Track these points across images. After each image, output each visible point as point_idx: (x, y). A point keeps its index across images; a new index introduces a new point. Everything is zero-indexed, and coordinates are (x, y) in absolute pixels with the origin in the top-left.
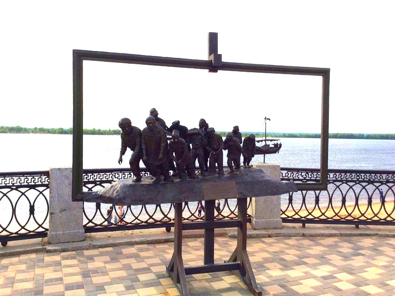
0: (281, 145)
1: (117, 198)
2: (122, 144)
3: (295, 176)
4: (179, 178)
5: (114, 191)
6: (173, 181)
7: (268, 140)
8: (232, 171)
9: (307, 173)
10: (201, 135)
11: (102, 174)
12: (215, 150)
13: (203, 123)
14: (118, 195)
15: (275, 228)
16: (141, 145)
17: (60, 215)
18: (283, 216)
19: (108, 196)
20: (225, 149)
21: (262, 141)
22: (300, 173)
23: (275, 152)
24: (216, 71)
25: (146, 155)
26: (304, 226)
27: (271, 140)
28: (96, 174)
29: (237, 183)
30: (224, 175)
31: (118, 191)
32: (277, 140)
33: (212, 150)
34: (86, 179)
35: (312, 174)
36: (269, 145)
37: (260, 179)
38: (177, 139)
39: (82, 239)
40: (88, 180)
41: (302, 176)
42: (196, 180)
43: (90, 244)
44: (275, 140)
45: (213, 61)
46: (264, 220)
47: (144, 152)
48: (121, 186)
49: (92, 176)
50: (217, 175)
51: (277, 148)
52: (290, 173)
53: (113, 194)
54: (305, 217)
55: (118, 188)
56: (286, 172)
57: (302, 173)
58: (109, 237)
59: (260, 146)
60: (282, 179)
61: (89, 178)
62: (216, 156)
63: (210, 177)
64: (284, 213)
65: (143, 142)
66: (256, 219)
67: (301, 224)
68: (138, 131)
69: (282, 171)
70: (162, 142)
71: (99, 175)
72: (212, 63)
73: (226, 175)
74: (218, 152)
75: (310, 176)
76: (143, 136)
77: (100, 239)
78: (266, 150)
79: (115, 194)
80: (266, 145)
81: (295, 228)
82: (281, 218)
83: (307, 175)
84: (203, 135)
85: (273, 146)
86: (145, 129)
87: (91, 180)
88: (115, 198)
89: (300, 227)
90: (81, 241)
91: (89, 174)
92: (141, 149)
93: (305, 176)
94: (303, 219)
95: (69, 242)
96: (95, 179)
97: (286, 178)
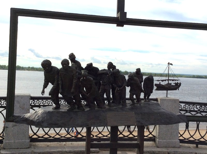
0: (180, 84)
1: (37, 121)
2: (45, 80)
3: (191, 108)
4: (89, 107)
5: (36, 116)
6: (84, 110)
7: (170, 80)
8: (134, 103)
9: (201, 106)
10: (108, 75)
11: (45, 100)
12: (120, 87)
13: (111, 65)
14: (38, 119)
15: (174, 147)
16: (58, 81)
17: (12, 129)
18: (181, 138)
19: (31, 119)
20: (128, 86)
21: (165, 80)
22: (195, 106)
23: (175, 89)
24: (123, 26)
25: (62, 88)
26: (197, 147)
27: (173, 80)
28: (40, 100)
29: (135, 113)
30: (127, 106)
31: (39, 116)
32: (178, 80)
33: (117, 86)
34: (33, 104)
35: (205, 107)
36: (171, 84)
37: (156, 111)
38: (85, 77)
39: (27, 147)
40: (35, 104)
41: (197, 108)
42: (103, 109)
43: (32, 151)
44: (176, 80)
45: (119, 18)
46: (165, 141)
47: (60, 87)
48: (42, 112)
49: (37, 102)
50: (121, 106)
51: (177, 86)
52: (187, 106)
53: (34, 118)
54: (198, 140)
55: (40, 114)
56: (184, 104)
57: (197, 106)
58: (48, 146)
59: (163, 84)
60: (181, 110)
61: (35, 103)
62: (119, 91)
63: (115, 107)
64: (181, 136)
65: (60, 78)
66: (159, 139)
67: (195, 145)
68: (56, 70)
69: (181, 104)
70: (74, 79)
71: (42, 101)
72: (119, 19)
73: (128, 106)
74: (121, 88)
75: (203, 109)
76: (59, 74)
77: (41, 147)
78: (168, 88)
79: (36, 118)
80: (169, 83)
81: (190, 147)
82: (179, 139)
83: (201, 108)
84: (110, 74)
85: (174, 85)
86: (61, 69)
87: (37, 104)
88: (36, 121)
89: (194, 147)
90: (27, 148)
91: (36, 100)
92: (58, 85)
93: (199, 109)
94: (197, 141)
95: (18, 148)
96: (39, 104)
97: (184, 109)
